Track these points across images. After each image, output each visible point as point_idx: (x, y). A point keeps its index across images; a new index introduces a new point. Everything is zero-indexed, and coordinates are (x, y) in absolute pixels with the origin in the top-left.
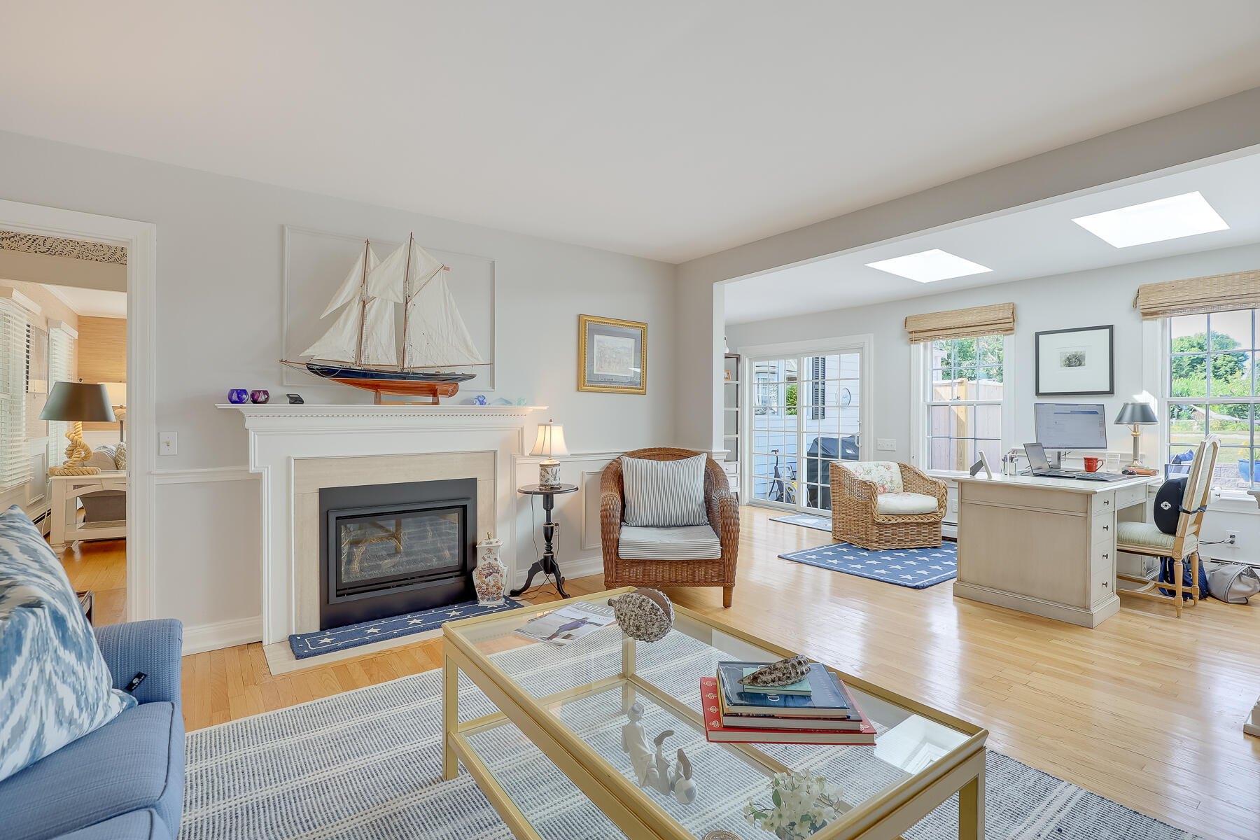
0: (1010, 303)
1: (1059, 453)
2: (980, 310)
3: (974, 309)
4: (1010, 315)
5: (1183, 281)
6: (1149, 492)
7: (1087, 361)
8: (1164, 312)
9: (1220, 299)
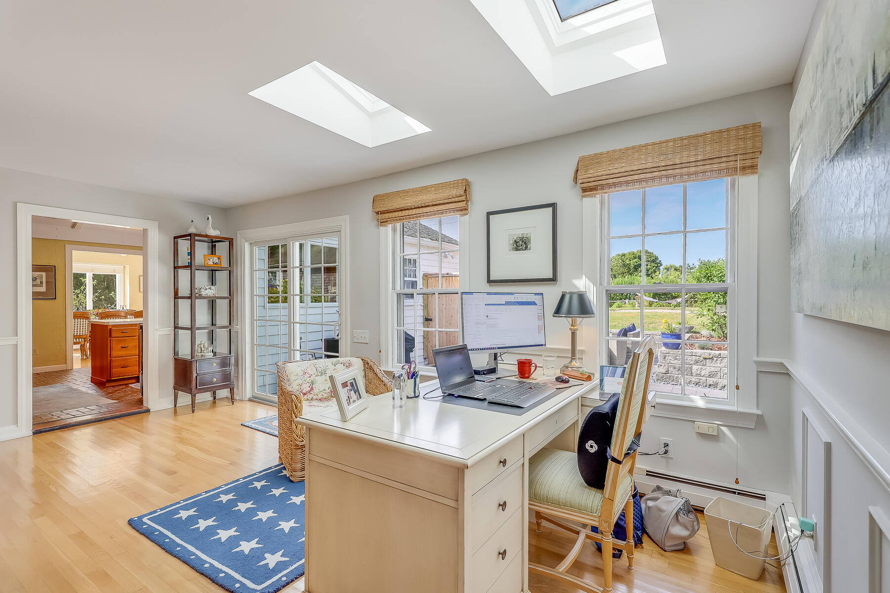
0: (463, 180)
1: (496, 355)
2: (438, 187)
3: (432, 186)
4: (462, 192)
5: (620, 150)
6: (582, 405)
7: (532, 245)
8: (602, 187)
9: (655, 169)
